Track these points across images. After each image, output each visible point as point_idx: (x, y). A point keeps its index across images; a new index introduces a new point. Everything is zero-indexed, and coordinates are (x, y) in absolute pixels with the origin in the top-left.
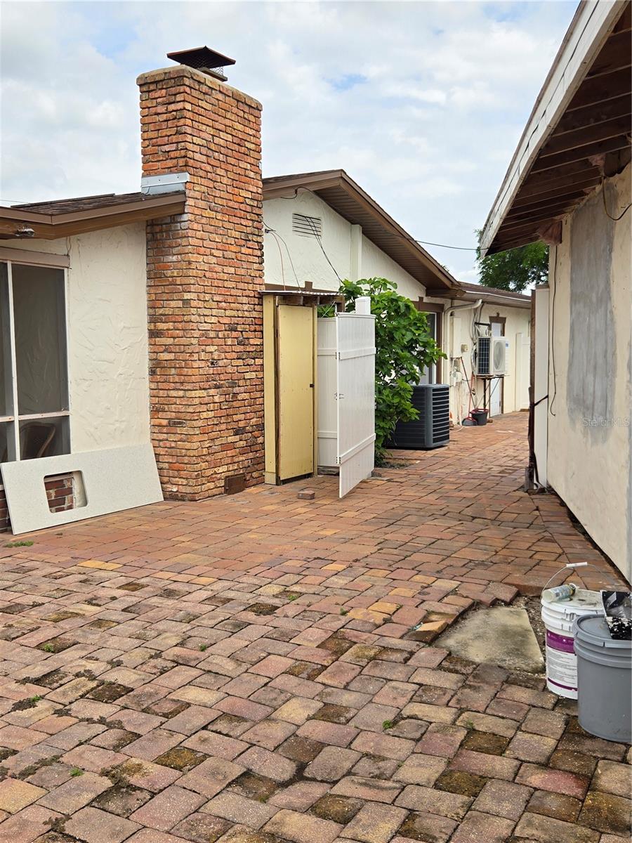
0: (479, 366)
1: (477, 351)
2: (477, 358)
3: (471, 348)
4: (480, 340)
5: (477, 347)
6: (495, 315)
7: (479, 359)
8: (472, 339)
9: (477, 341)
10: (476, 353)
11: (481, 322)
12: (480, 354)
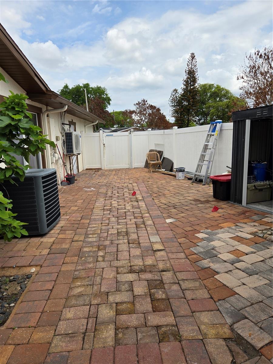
0: (67, 149)
1: (65, 140)
2: (65, 144)
3: (61, 139)
4: (66, 133)
5: (64, 138)
6: (71, 121)
7: (67, 145)
8: (61, 133)
9: (64, 134)
10: (64, 141)
11: (65, 123)
12: (66, 142)
